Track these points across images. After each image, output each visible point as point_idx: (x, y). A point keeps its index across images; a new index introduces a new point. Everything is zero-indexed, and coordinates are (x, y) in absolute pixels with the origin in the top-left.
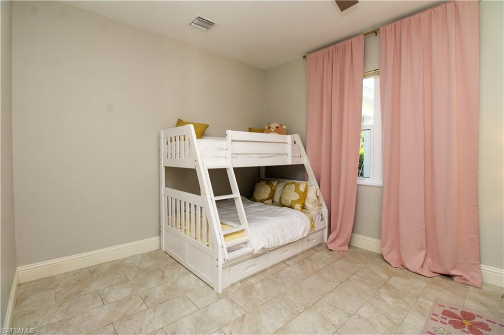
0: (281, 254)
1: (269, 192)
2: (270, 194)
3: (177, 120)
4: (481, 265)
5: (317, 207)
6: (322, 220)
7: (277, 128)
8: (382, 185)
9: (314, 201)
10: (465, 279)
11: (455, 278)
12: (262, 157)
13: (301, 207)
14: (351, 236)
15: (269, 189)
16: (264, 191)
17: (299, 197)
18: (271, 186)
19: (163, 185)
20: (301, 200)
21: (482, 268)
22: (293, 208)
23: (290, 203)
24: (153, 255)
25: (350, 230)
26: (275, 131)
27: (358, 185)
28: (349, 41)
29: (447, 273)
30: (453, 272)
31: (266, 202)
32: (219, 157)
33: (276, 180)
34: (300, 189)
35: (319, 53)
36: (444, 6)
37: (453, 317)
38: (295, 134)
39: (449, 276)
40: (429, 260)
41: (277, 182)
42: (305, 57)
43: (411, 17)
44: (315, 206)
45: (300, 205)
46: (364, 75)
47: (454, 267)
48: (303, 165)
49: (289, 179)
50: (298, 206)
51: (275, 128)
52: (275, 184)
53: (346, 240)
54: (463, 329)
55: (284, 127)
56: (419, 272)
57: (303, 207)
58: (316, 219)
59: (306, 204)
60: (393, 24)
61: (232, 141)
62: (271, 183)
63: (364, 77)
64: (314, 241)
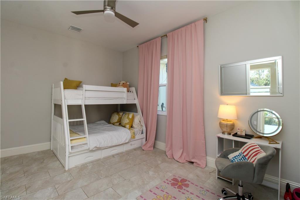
0: (111, 151)
1: (118, 118)
2: (118, 120)
3: (64, 79)
4: (207, 157)
5: (140, 126)
6: (142, 134)
7: (123, 84)
8: (166, 115)
9: (137, 124)
10: (198, 164)
11: (194, 163)
12: (107, 99)
13: (129, 127)
14: (155, 142)
15: (118, 117)
16: (115, 118)
17: (128, 121)
18: (119, 115)
19: (53, 114)
20: (130, 123)
21: (207, 158)
22: (125, 127)
23: (124, 124)
24: (44, 152)
25: (154, 139)
26: (122, 86)
27: (158, 115)
28: (155, 40)
29: (191, 161)
30: (193, 161)
31: (115, 124)
32: (77, 99)
33: (122, 112)
34: (130, 117)
35: (143, 45)
36: (190, 25)
37: (176, 181)
38: (133, 87)
39: (192, 163)
40: (185, 154)
41: (122, 113)
42: (138, 47)
43: (179, 30)
44: (138, 126)
45: (129, 126)
46: (161, 58)
47: (193, 158)
48: (136, 104)
49: (127, 111)
50: (128, 126)
51: (122, 84)
52: (121, 114)
53: (152, 144)
54: (175, 186)
55: (128, 83)
56: (178, 161)
57: (132, 127)
58: (137, 133)
59: (134, 125)
60: (172, 32)
61: (85, 90)
62: (119, 114)
63: (161, 59)
64: (136, 145)
